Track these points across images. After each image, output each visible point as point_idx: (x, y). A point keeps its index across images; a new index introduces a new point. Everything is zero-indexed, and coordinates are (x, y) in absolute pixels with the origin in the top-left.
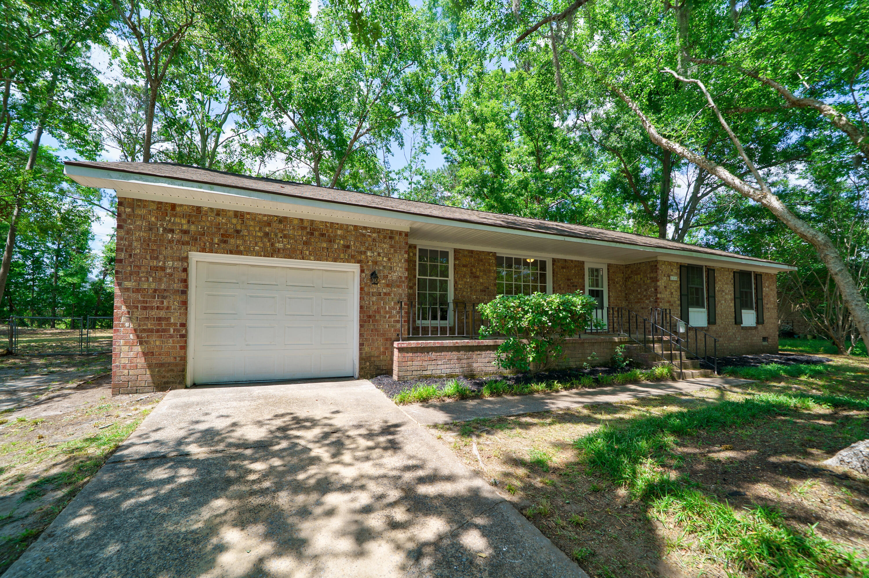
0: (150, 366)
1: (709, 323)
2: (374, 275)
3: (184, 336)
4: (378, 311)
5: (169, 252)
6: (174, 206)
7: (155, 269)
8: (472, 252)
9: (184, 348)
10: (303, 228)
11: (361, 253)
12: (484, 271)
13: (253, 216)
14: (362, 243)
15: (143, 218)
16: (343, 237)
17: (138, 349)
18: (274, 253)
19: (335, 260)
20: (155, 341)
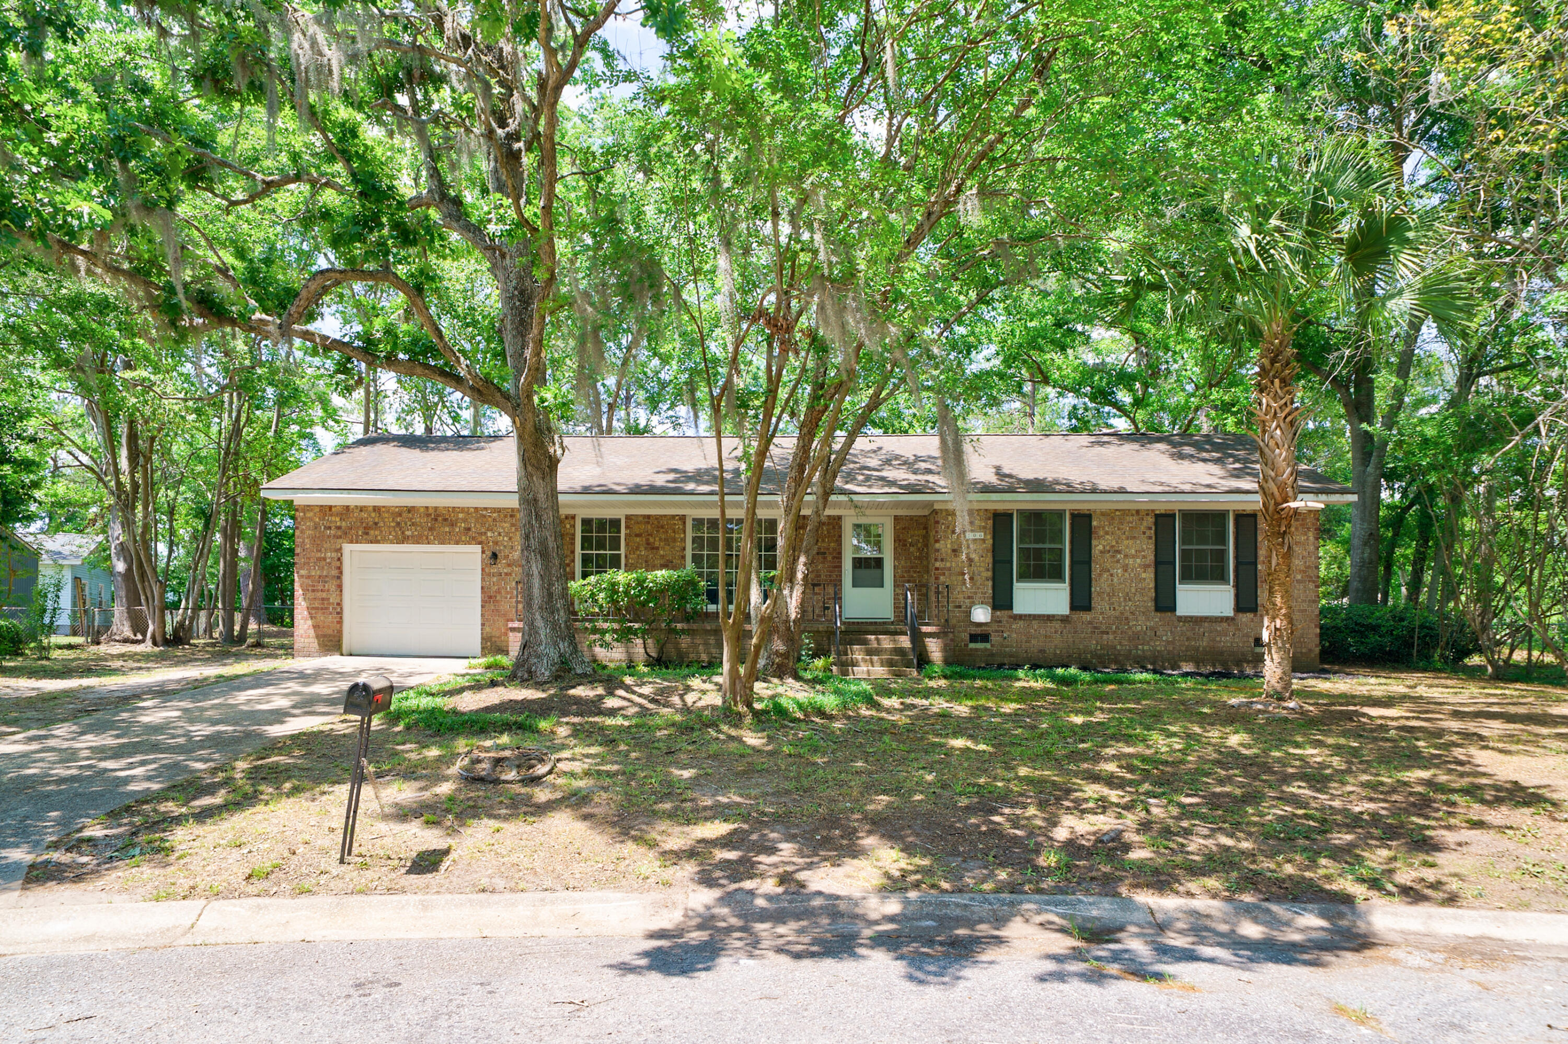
0: (317, 637)
1: (1073, 607)
2: (495, 556)
3: (340, 613)
4: (499, 592)
5: (326, 545)
6: (330, 507)
7: (319, 559)
8: (649, 517)
9: (340, 622)
10: (428, 515)
11: (481, 534)
12: (666, 540)
13: (387, 509)
14: (483, 524)
15: (311, 519)
16: (465, 520)
17: (310, 622)
18: (404, 540)
19: (457, 543)
20: (320, 617)
